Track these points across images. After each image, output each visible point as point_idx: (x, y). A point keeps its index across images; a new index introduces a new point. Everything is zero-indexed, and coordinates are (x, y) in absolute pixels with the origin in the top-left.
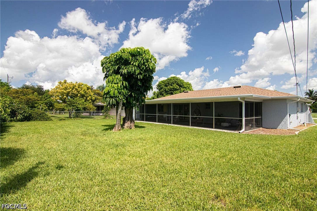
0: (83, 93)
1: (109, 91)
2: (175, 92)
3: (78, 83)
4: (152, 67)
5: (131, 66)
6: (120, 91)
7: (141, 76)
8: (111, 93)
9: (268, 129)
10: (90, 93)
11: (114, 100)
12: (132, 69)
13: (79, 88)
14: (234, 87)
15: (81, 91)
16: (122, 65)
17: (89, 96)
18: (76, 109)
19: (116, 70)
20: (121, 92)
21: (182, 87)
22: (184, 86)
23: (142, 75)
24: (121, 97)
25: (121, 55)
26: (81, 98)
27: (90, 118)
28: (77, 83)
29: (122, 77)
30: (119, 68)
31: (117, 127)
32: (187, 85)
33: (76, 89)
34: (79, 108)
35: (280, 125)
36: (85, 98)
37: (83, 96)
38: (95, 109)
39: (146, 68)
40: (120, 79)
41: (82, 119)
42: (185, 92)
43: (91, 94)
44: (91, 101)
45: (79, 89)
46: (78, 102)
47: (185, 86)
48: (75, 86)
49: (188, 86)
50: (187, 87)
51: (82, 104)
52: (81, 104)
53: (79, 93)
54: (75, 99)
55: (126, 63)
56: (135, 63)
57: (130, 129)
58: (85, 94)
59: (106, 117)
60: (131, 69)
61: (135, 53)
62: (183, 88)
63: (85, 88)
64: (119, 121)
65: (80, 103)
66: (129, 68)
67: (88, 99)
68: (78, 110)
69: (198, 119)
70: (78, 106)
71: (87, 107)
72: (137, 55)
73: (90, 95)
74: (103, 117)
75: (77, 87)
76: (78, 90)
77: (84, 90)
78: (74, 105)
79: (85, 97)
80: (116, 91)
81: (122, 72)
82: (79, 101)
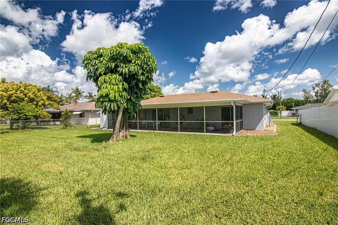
0: (32, 96)
1: (107, 94)
2: (145, 96)
3: (24, 83)
4: (154, 67)
5: (132, 65)
6: (121, 93)
7: (144, 78)
8: (111, 96)
9: (251, 131)
10: (41, 96)
11: (115, 104)
12: (135, 69)
13: (25, 89)
14: (211, 92)
15: (29, 94)
16: (120, 62)
17: (40, 101)
18: (24, 117)
19: (113, 68)
20: (122, 95)
21: (152, 91)
22: (154, 90)
23: (144, 75)
24: (123, 101)
25: (119, 50)
26: (29, 103)
27: (42, 129)
28: (21, 83)
29: (121, 77)
30: (117, 66)
31: (115, 137)
32: (157, 89)
33: (22, 92)
34: (28, 116)
35: (258, 126)
36: (35, 103)
37: (31, 100)
38: (50, 117)
39: (150, 68)
40: (119, 80)
41: (34, 130)
42: (160, 97)
43: (44, 98)
44: (43, 107)
45: (25, 91)
46: (26, 108)
47: (156, 90)
48: (20, 87)
49: (159, 90)
50: (157, 91)
51: (32, 111)
52: (30, 111)
53: (26, 97)
54: (21, 104)
55: (126, 60)
56: (137, 62)
57: (127, 138)
58: (35, 97)
59: (66, 126)
60: (133, 68)
61: (136, 49)
62: (154, 92)
63: (34, 90)
64: (118, 130)
65: (29, 109)
66: (131, 67)
67: (40, 104)
68: (27, 119)
69: (184, 124)
70: (26, 114)
71: (40, 115)
72: (138, 53)
73: (42, 99)
74: (62, 126)
75: (22, 89)
76: (25, 93)
77: (34, 93)
78: (21, 112)
79: (35, 101)
80: (117, 94)
81: (122, 71)
82: (28, 107)
